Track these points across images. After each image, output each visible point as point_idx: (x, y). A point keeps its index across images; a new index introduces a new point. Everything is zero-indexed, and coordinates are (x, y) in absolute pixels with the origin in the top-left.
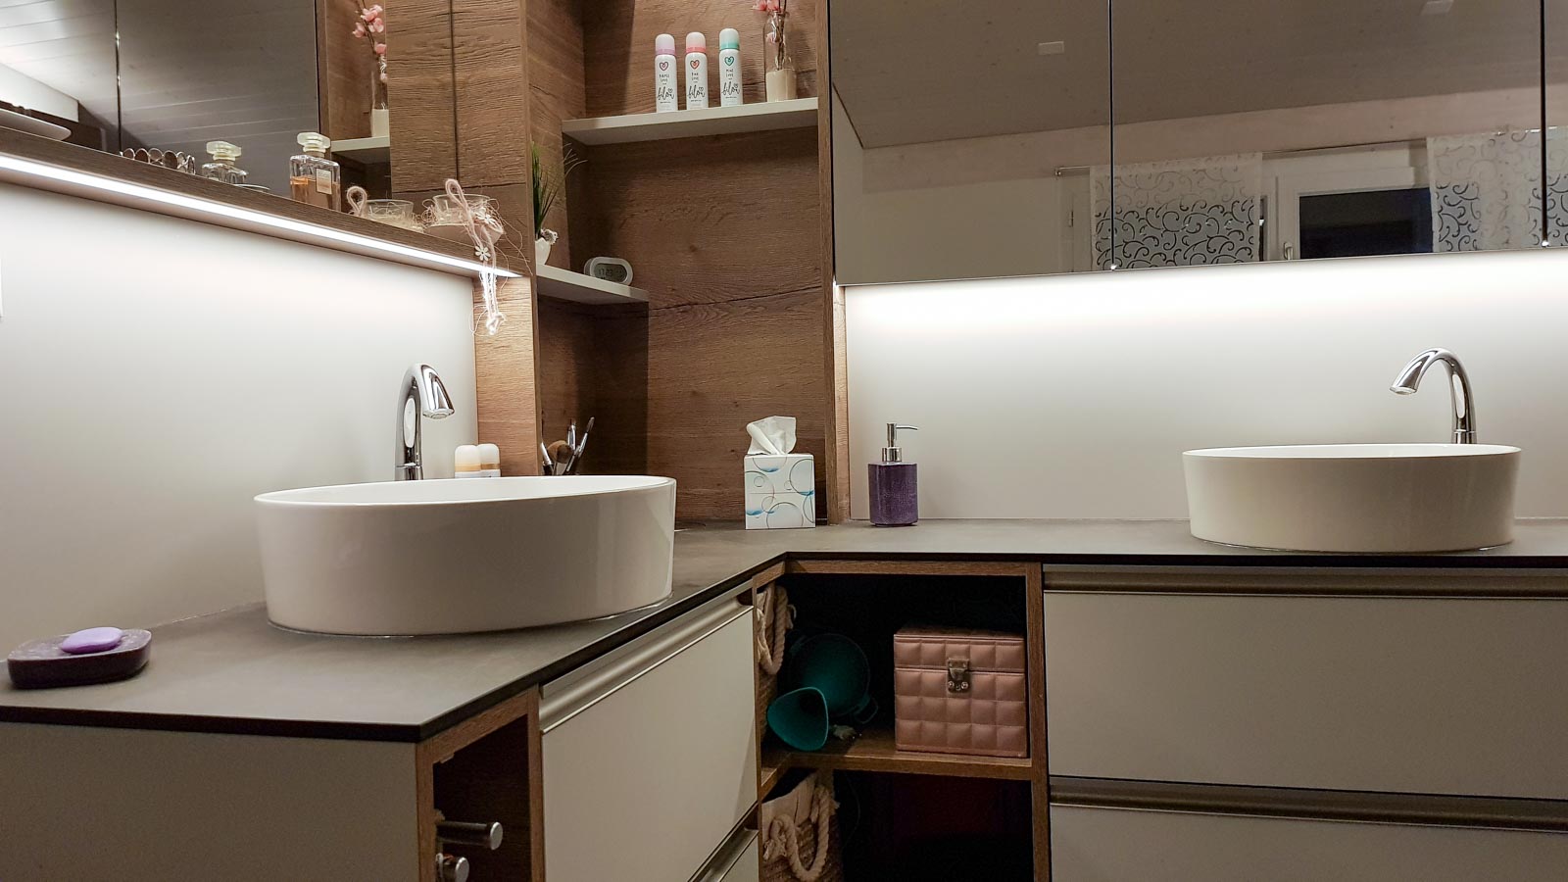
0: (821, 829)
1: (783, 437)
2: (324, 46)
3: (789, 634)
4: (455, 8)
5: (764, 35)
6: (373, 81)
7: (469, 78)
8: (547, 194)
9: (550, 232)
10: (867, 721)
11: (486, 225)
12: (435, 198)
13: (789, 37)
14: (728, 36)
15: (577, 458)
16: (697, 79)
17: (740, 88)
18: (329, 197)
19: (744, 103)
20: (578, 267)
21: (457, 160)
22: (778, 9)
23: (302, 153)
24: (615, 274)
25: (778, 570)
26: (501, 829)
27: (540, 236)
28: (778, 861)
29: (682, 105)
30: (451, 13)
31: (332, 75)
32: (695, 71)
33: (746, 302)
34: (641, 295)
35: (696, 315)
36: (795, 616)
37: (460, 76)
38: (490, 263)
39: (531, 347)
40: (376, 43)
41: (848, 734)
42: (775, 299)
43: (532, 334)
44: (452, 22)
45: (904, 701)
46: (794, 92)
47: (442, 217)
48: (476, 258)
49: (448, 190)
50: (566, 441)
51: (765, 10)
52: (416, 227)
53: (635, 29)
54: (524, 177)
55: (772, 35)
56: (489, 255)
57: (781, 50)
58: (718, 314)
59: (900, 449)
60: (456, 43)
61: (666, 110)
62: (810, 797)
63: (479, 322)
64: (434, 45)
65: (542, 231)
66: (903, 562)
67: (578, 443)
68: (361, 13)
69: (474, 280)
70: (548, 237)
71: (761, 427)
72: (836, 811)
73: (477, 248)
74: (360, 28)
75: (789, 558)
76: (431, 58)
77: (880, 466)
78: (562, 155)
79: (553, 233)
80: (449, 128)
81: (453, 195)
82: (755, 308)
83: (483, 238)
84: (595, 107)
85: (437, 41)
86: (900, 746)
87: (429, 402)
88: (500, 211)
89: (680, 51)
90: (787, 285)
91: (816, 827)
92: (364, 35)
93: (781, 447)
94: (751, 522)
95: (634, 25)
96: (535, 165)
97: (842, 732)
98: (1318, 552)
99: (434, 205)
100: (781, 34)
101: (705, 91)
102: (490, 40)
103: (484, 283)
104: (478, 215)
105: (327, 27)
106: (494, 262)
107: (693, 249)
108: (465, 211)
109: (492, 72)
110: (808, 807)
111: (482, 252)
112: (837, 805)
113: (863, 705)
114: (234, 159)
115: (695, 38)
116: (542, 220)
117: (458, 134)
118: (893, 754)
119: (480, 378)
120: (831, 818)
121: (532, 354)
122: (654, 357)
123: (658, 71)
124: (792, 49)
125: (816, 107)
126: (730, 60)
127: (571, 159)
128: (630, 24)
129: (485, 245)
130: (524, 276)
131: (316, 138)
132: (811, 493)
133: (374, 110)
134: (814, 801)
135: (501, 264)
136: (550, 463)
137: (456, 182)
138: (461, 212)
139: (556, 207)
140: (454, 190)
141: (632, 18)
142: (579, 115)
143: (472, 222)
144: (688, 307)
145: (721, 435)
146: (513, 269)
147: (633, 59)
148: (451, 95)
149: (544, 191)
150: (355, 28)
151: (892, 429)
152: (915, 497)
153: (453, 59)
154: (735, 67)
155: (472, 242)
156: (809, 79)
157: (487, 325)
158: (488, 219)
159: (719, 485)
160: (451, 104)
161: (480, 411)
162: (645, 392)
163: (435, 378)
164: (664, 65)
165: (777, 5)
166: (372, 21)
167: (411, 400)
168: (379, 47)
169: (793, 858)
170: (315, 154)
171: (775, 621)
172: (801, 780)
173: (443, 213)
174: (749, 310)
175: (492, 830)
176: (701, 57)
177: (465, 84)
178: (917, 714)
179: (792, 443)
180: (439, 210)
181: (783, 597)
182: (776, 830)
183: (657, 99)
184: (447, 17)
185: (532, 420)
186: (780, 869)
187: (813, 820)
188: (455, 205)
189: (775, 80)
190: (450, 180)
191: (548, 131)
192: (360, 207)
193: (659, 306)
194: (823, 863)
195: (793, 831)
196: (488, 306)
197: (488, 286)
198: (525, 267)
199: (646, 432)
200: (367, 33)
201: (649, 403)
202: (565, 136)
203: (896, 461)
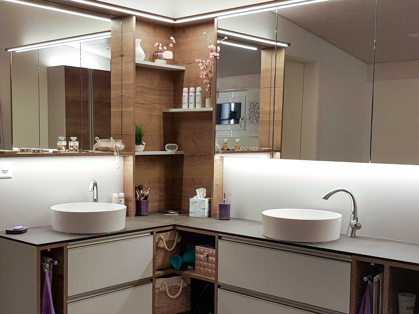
0: (180, 288)
1: (203, 194)
4: (123, 95)
7: (125, 110)
11: (118, 147)
14: (199, 89)
16: (191, 100)
21: (122, 128)
22: (209, 83)
24: (173, 148)
29: (188, 107)
32: (191, 98)
33: (204, 156)
34: (180, 153)
35: (193, 159)
37: (123, 110)
38: (117, 156)
43: (133, 168)
44: (122, 98)
45: (197, 262)
51: (206, 83)
54: (133, 133)
55: (207, 89)
56: (117, 154)
57: (210, 93)
58: (198, 159)
59: (226, 200)
60: (123, 103)
61: (185, 108)
70: (143, 144)
71: (199, 190)
75: (174, 225)
76: (118, 105)
77: (222, 205)
78: (162, 118)
80: (121, 121)
81: (112, 140)
85: (119, 102)
89: (188, 92)
93: (201, 196)
94: (190, 215)
97: (190, 267)
98: (272, 239)
100: (210, 89)
101: (193, 103)
102: (129, 102)
107: (194, 141)
109: (128, 110)
110: (177, 282)
111: (115, 153)
115: (192, 89)
121: (132, 173)
122: (184, 169)
125: (212, 110)
129: (117, 152)
134: (180, 282)
143: (115, 146)
144: (192, 156)
148: (121, 114)
151: (225, 195)
153: (122, 106)
154: (199, 97)
160: (121, 116)
161: (124, 185)
162: (183, 178)
164: (184, 96)
169: (167, 291)
174: (204, 158)
175: (55, 262)
176: (193, 94)
177: (124, 112)
178: (198, 265)
181: (177, 234)
182: (163, 285)
183: (183, 105)
185: (132, 188)
186: (165, 294)
187: (179, 286)
189: (207, 101)
193: (186, 155)
194: (178, 295)
195: (167, 286)
198: (131, 154)
203: (225, 203)
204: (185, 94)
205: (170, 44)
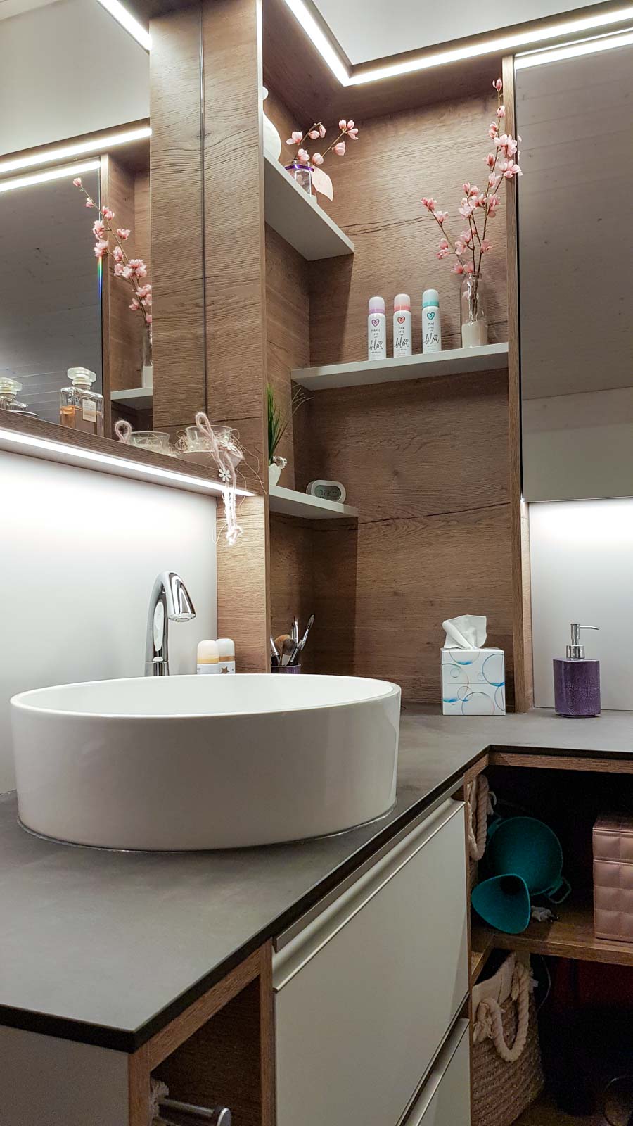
0: (521, 1007)
1: (475, 633)
2: (107, 317)
3: (490, 820)
4: (207, 274)
5: (461, 294)
6: (144, 344)
7: (218, 330)
8: (279, 426)
9: (281, 458)
10: (562, 900)
11: (228, 451)
12: (187, 429)
13: (481, 296)
14: (429, 295)
15: (299, 650)
16: (403, 332)
17: (439, 338)
18: (95, 424)
19: (442, 350)
20: (302, 488)
21: (206, 399)
22: (473, 272)
23: (70, 385)
24: (332, 494)
25: (483, 763)
26: (229, 1116)
27: (272, 462)
28: (484, 1041)
29: (390, 353)
30: (204, 278)
31: (113, 339)
32: (401, 326)
33: (441, 517)
34: (352, 511)
35: (397, 527)
36: (495, 803)
37: (210, 330)
38: (231, 484)
39: (263, 555)
40: (147, 314)
41: (546, 917)
42: (467, 514)
43: (264, 545)
44: (204, 285)
45: (602, 892)
46: (486, 338)
47: (192, 445)
48: (219, 480)
49: (198, 422)
50: (290, 635)
51: (462, 273)
52: (172, 454)
53: (351, 295)
54: (261, 411)
55: (468, 293)
56: (230, 477)
57: (474, 306)
58: (417, 527)
59: (583, 648)
60: (208, 303)
61: (377, 358)
62: (510, 977)
63: (221, 532)
64: (191, 305)
65: (274, 458)
66: (604, 760)
67: (301, 637)
68: (136, 290)
69: (217, 499)
70: (279, 463)
71: (455, 624)
72: (534, 989)
73: (220, 471)
74: (136, 303)
75: (492, 750)
76: (187, 315)
77: (565, 662)
78: (291, 398)
79: (283, 459)
80: (200, 373)
81: (201, 426)
82: (448, 522)
83: (226, 461)
84: (317, 357)
85: (191, 302)
86: (599, 934)
87: (174, 609)
88: (241, 439)
89: (389, 310)
90: (478, 502)
91: (516, 1004)
92: (139, 308)
93: (473, 643)
94: (447, 708)
95: (351, 292)
96: (270, 403)
97: (541, 914)
99: (186, 435)
100: (476, 292)
101: (409, 342)
102: (237, 298)
103: (226, 500)
104: (222, 444)
105: (110, 301)
106: (235, 482)
107: (396, 473)
108: (210, 438)
109: (237, 325)
110: (509, 985)
111: (224, 474)
112: (536, 984)
113: (556, 886)
114: (16, 393)
115: (402, 299)
116: (274, 448)
117: (208, 377)
118: (593, 942)
119: (221, 581)
120: (530, 995)
121: (264, 561)
122: (361, 562)
123: (371, 327)
124: (484, 305)
125: (507, 351)
126: (431, 315)
127: (300, 397)
128: (348, 291)
129: (227, 468)
130: (259, 495)
131: (83, 372)
132: (501, 684)
133: (144, 367)
134: (514, 980)
135: (240, 484)
136: (277, 654)
137: (204, 415)
138: (207, 440)
139: (286, 441)
140: (203, 423)
141: (349, 286)
142: (305, 366)
143: (217, 449)
144: (392, 521)
145: (418, 629)
146: (251, 489)
147: (349, 320)
148: (203, 346)
149: (277, 423)
150: (132, 303)
151: (575, 629)
152: (598, 691)
153: (205, 316)
154: (436, 321)
155: (216, 466)
156: (497, 330)
157: (227, 538)
158: (231, 446)
159: (416, 672)
160: (203, 353)
161: (220, 610)
163: (181, 585)
164: (376, 322)
165: (472, 268)
166: (144, 297)
167: (160, 604)
168: (149, 317)
169: (498, 1040)
170: (83, 386)
171: (477, 809)
172: (503, 961)
173: (193, 442)
174: (443, 524)
175: (220, 1118)
176: (406, 313)
177: (214, 336)
178: (614, 903)
179: (483, 639)
180: (190, 440)
181: (485, 784)
182: (483, 1012)
183: (369, 350)
184: (201, 281)
185: (262, 618)
186: (485, 1048)
187: (514, 998)
188: (201, 435)
189: (470, 331)
190: (199, 413)
191: (278, 377)
192: (126, 437)
193: (367, 520)
194: (524, 1041)
195: (498, 1012)
196: (228, 520)
197: (229, 503)
198: (259, 487)
199: (354, 626)
200: (141, 307)
201: (358, 601)
202: (293, 382)
203: (579, 658)
204: (377, 315)
205: (336, 143)
